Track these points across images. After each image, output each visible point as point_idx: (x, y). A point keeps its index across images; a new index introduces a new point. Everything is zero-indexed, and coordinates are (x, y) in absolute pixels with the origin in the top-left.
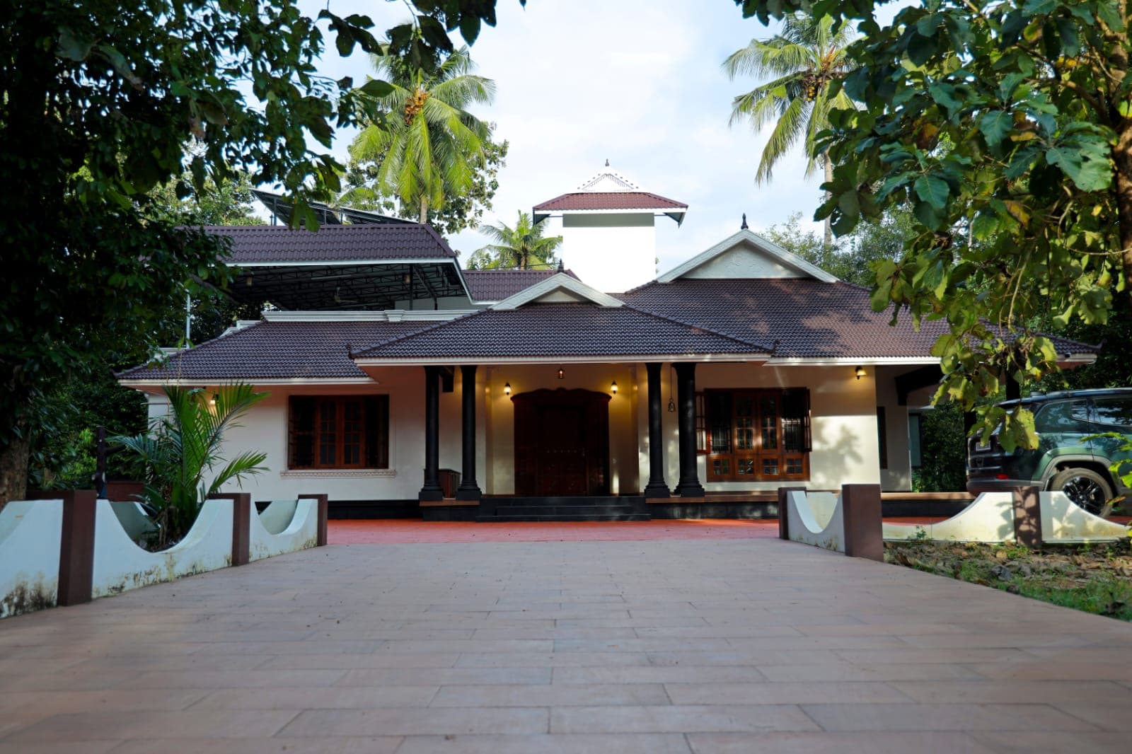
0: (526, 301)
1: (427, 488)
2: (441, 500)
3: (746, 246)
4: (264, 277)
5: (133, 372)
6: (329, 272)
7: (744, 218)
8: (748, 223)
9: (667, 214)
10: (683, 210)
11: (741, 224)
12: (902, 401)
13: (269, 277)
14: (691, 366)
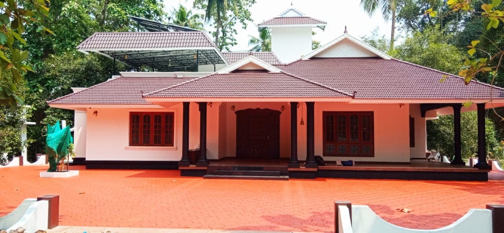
0: (233, 70)
1: (183, 160)
2: (189, 166)
3: (346, 42)
4: (136, 55)
5: (56, 101)
6: (164, 53)
7: (346, 27)
8: (347, 30)
9: (318, 27)
10: (325, 24)
11: (344, 31)
12: (423, 115)
13: (138, 55)
14: (313, 103)
